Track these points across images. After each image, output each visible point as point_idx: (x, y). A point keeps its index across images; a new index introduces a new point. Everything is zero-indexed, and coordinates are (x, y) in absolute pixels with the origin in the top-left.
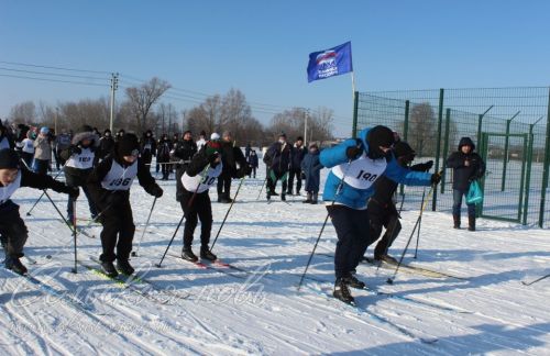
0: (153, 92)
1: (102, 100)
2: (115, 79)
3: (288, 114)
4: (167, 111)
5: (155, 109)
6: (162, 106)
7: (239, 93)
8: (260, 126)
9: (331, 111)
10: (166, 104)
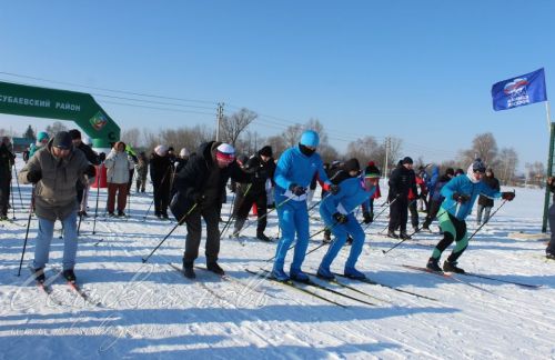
0: (242, 121)
1: (198, 128)
2: (221, 108)
3: (360, 142)
4: (253, 139)
5: (243, 136)
6: (249, 134)
7: (317, 123)
8: (337, 154)
9: (400, 141)
10: (253, 132)
